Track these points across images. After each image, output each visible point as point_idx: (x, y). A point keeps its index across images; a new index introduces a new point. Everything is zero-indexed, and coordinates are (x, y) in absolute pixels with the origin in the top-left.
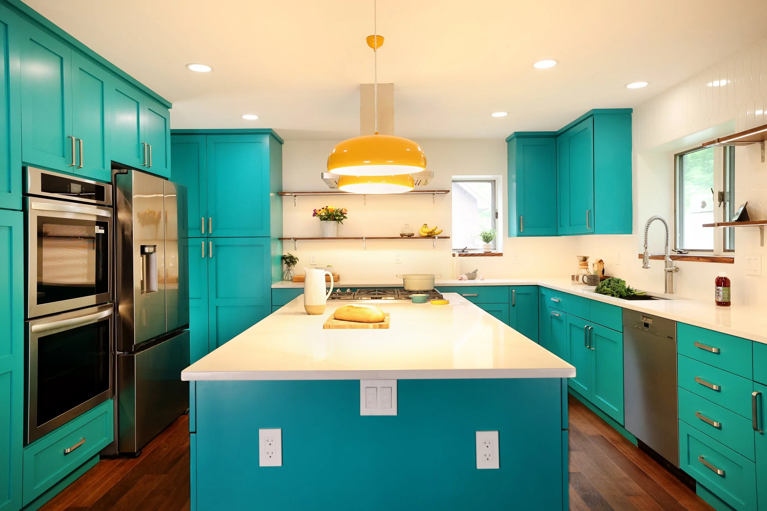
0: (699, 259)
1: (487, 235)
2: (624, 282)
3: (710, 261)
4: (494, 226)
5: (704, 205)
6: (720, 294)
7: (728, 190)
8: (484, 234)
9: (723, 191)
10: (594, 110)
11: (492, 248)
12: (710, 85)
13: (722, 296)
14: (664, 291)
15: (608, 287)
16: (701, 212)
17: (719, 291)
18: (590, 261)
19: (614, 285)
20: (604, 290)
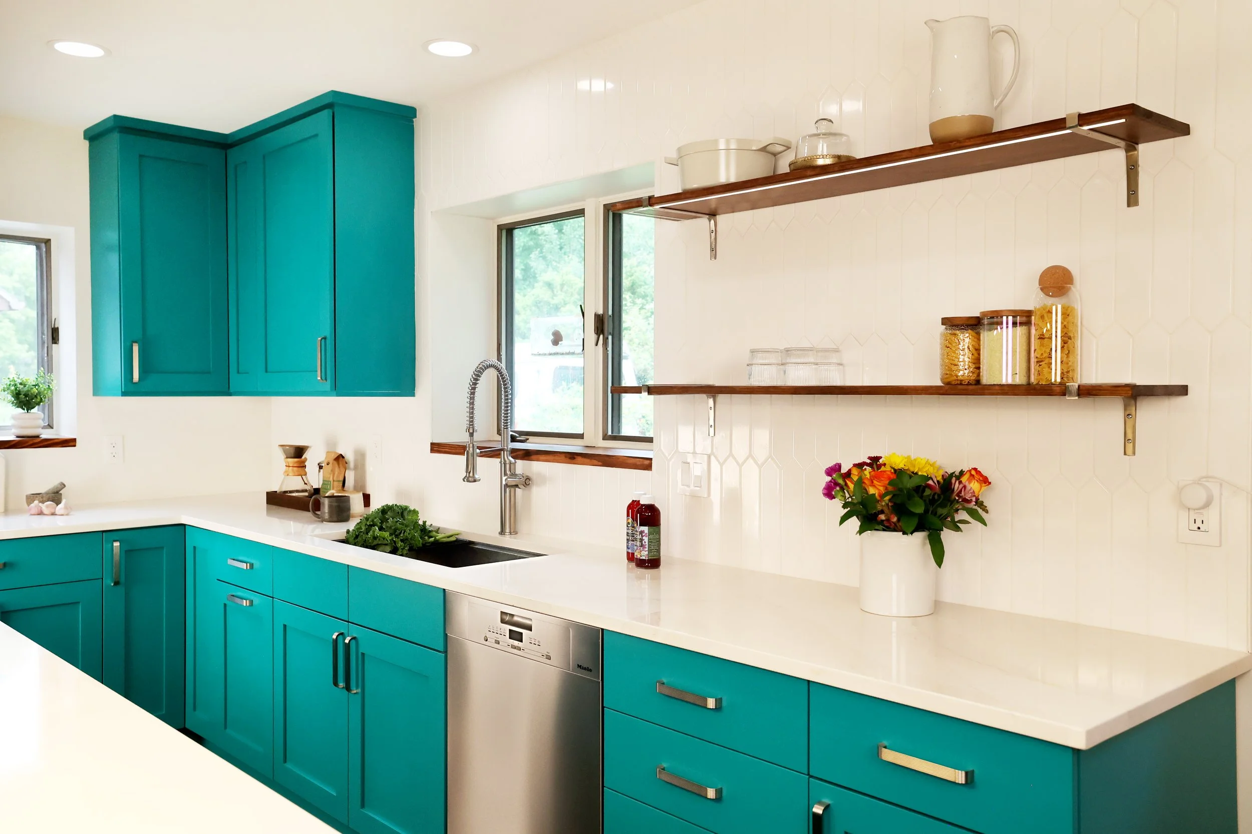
0: (574, 458)
1: (26, 389)
2: (415, 512)
3: (600, 463)
4: (47, 363)
5: (557, 339)
6: (643, 543)
7: (610, 313)
8: (19, 386)
9: (602, 313)
10: (335, 93)
11: (42, 424)
12: (583, 85)
13: (647, 546)
14: (499, 530)
15: (381, 529)
16: (550, 354)
17: (642, 537)
18: (312, 458)
19: (397, 522)
20: (375, 538)
